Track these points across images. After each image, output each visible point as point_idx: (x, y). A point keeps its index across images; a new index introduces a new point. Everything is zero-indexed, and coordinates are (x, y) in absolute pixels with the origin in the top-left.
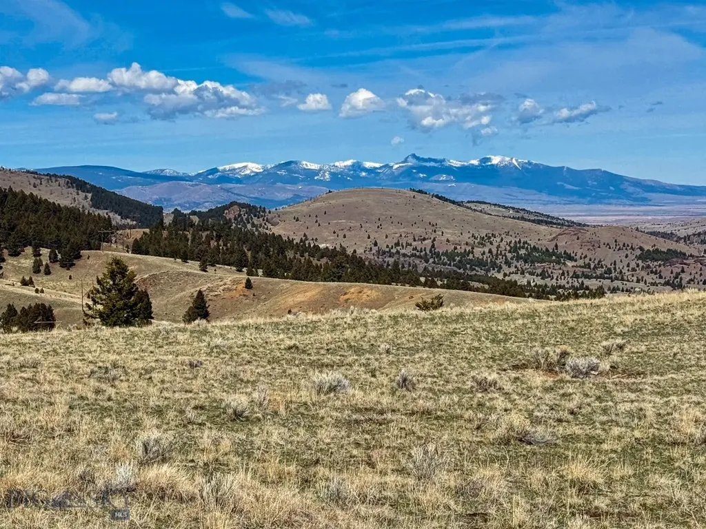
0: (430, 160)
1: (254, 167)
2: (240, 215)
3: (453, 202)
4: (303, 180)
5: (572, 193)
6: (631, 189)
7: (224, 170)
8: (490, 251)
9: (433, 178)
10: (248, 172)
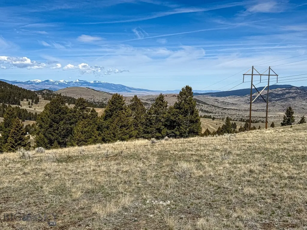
0: (82, 81)
1: (39, 81)
2: (47, 92)
3: (96, 91)
4: (52, 84)
5: (114, 89)
6: (127, 89)
7: (32, 81)
8: (107, 102)
9: (83, 85)
10: (38, 82)
